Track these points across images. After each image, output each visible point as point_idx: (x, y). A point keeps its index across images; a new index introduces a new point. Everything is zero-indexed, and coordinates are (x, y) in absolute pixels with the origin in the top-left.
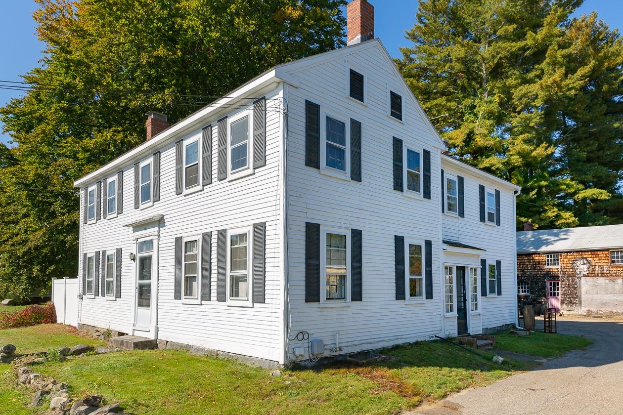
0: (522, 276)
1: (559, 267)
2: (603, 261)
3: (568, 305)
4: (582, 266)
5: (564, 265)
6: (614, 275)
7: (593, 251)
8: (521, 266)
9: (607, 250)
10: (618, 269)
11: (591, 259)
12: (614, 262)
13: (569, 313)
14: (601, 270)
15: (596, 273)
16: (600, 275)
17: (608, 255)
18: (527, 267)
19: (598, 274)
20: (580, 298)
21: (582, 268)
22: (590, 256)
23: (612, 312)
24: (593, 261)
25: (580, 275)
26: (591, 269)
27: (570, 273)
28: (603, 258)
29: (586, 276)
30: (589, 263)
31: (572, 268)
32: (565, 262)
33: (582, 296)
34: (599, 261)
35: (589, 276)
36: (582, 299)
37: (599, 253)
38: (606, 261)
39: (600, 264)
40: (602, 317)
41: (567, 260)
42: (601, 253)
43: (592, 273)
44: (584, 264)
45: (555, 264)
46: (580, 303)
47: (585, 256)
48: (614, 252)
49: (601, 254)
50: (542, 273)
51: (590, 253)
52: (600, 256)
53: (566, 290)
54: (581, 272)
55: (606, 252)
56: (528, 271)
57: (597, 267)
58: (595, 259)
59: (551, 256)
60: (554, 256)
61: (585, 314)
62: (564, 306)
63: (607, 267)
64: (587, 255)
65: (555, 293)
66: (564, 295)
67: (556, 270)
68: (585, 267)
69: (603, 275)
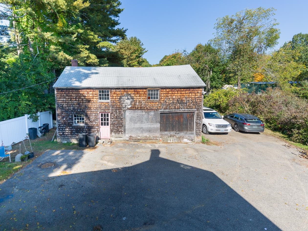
0: (78, 109)
1: (109, 101)
2: (142, 97)
3: (116, 133)
4: (126, 101)
5: (113, 100)
6: (149, 108)
7: (135, 89)
8: (77, 100)
9: (146, 88)
10: (152, 104)
11: (133, 95)
12: (149, 98)
13: (116, 139)
14: (140, 104)
15: (137, 106)
16: (139, 108)
17: (146, 93)
18: (83, 100)
19: (138, 107)
20: (125, 127)
21: (127, 102)
22: (133, 93)
23: (146, 137)
24: (135, 97)
25: (125, 109)
26: (133, 103)
27: (118, 106)
28: (142, 95)
29: (129, 109)
30: (132, 98)
31: (119, 103)
32: (114, 98)
33: (126, 125)
34: (139, 97)
35: (132, 109)
36: (127, 127)
37: (140, 90)
38: (144, 97)
39: (139, 100)
40: (140, 141)
41: (115, 95)
42: (141, 90)
43: (133, 107)
44: (128, 99)
45: (105, 99)
46: (125, 131)
47: (129, 93)
48: (150, 90)
49: (141, 92)
50: (95, 106)
51: (133, 90)
52: (140, 93)
53: (114, 121)
54: (126, 106)
55: (145, 91)
56: (84, 104)
57: (138, 102)
58: (136, 95)
59: (103, 91)
60: (105, 91)
61: (128, 139)
62: (113, 134)
63: (144, 102)
64: (131, 92)
65: (105, 123)
66: (113, 125)
67: (107, 104)
68: (129, 102)
69: (141, 109)
